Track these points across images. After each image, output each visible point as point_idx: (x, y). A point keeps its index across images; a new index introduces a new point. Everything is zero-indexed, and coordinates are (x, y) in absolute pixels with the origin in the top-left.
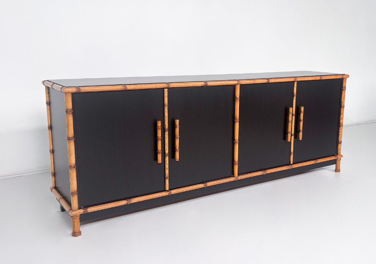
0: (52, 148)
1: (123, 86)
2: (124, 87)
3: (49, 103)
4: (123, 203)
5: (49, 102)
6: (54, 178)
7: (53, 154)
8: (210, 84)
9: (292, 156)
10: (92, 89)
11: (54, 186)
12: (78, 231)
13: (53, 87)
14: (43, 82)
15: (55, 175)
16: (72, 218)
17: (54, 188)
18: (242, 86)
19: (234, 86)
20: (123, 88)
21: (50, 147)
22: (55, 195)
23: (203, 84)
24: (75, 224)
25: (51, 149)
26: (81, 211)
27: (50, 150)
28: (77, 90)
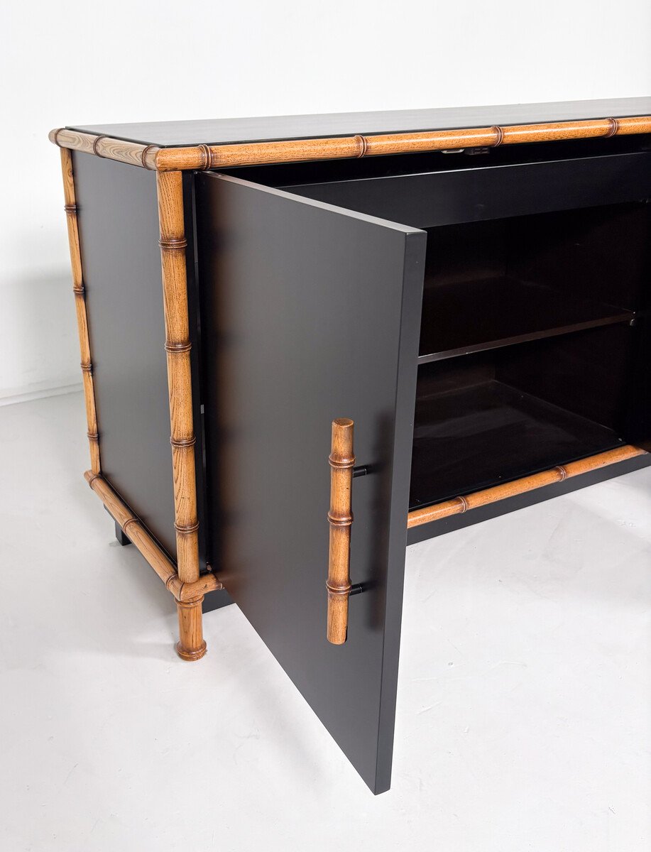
0: (88, 355)
1: (358, 141)
2: (362, 144)
3: (75, 210)
5: (76, 204)
6: (96, 446)
7: (92, 376)
10: (256, 152)
11: (99, 470)
12: (199, 645)
13: (99, 152)
14: (56, 135)
15: (99, 437)
16: (178, 605)
17: (97, 477)
20: (359, 147)
21: (83, 353)
22: (99, 498)
24: (190, 624)
25: (86, 361)
26: (209, 585)
27: (83, 364)
28: (203, 158)
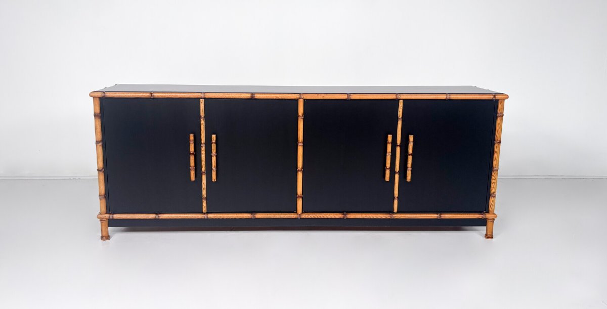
4: (152, 216)
8: (258, 96)
9: (396, 202)
18: (306, 102)
19: (295, 101)
23: (248, 96)
26: (107, 216)
28: (102, 95)
